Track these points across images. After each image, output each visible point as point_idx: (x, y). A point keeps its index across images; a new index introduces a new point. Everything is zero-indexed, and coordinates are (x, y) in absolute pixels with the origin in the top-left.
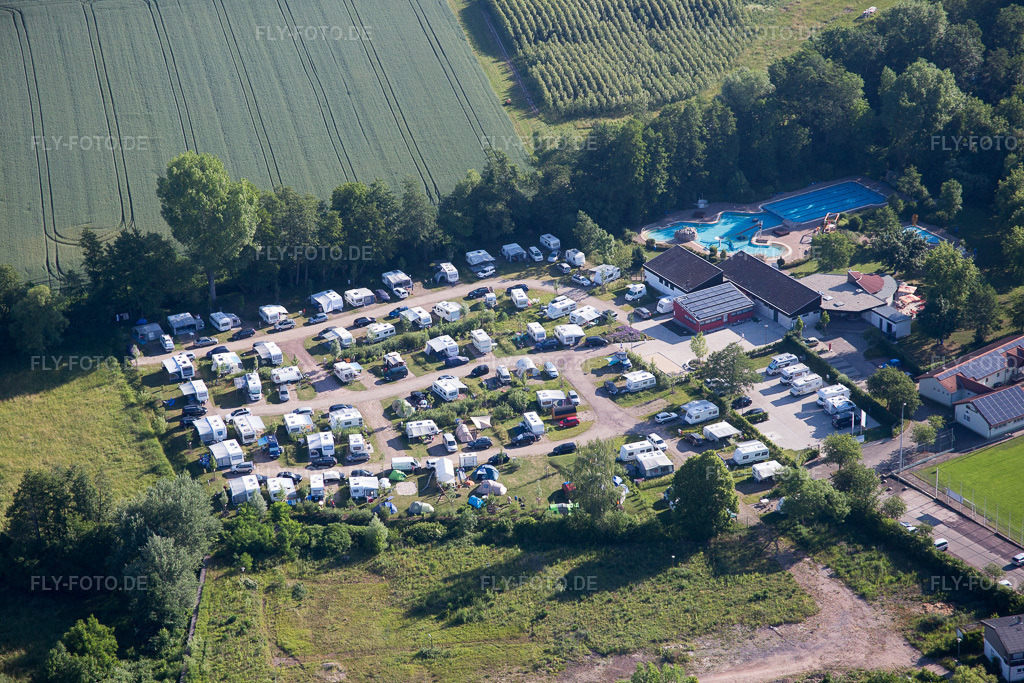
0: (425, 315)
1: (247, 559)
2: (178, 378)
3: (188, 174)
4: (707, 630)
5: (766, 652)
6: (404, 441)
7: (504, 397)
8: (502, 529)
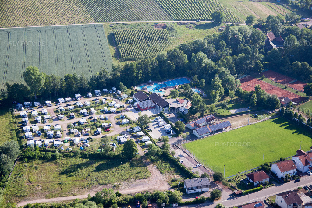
0: (82, 104)
1: (26, 160)
2: (23, 117)
3: (30, 71)
4: (125, 180)
5: (137, 185)
6: (70, 133)
7: (95, 124)
8: (86, 155)
